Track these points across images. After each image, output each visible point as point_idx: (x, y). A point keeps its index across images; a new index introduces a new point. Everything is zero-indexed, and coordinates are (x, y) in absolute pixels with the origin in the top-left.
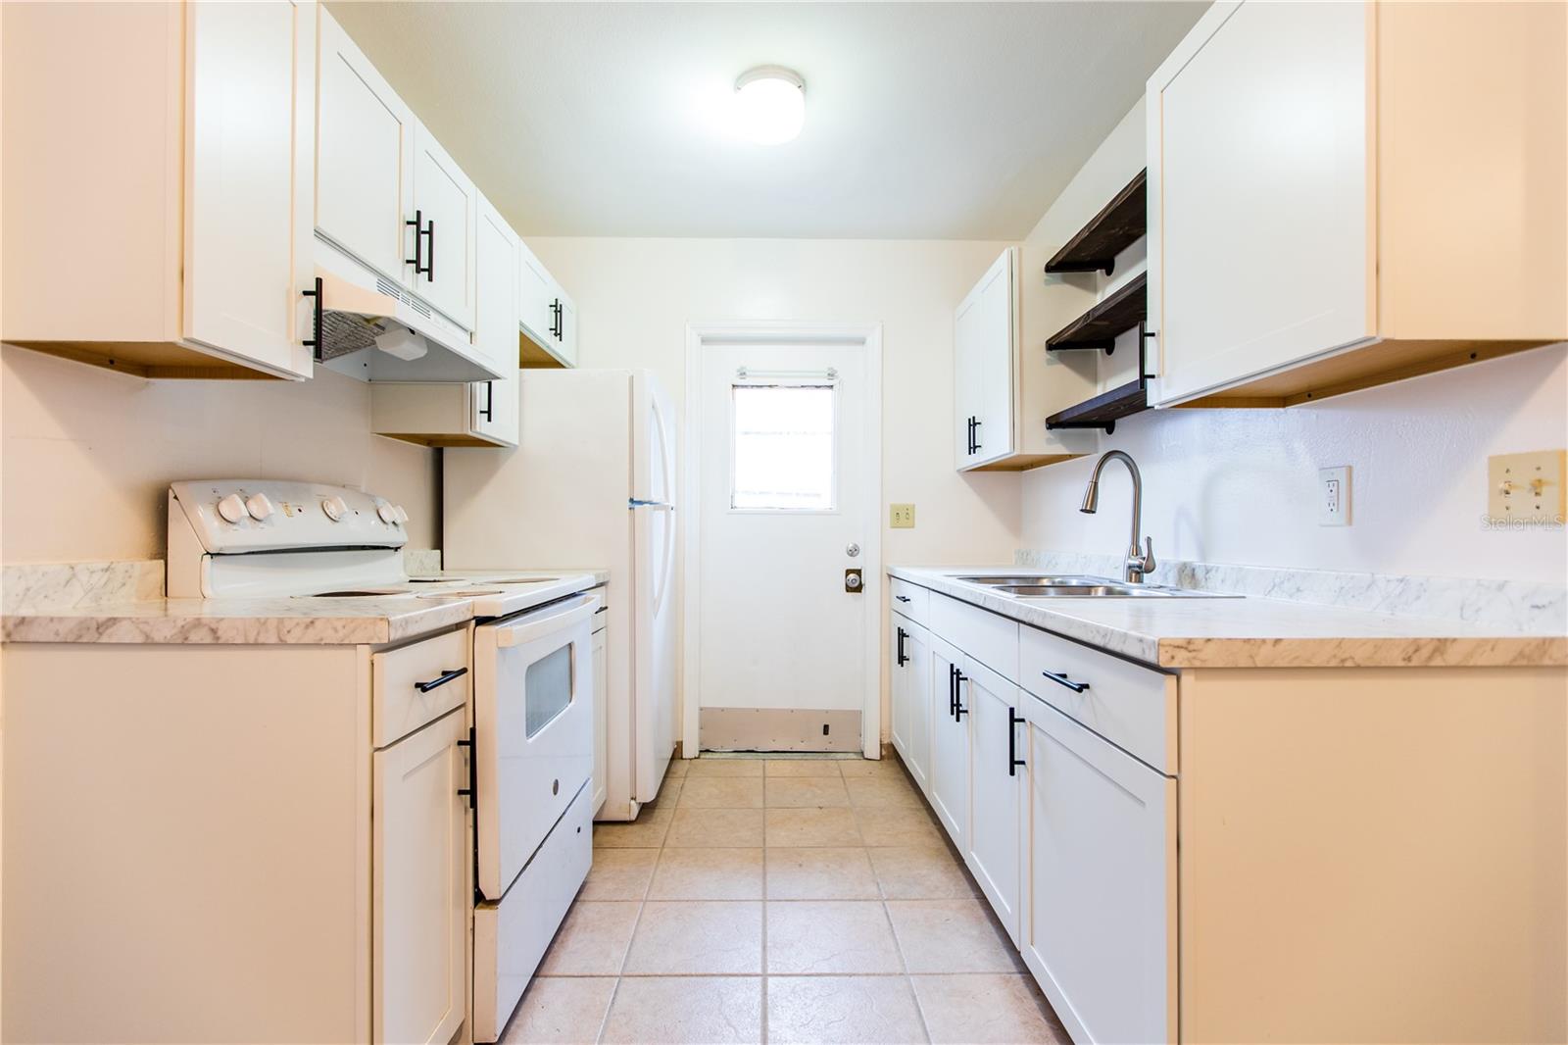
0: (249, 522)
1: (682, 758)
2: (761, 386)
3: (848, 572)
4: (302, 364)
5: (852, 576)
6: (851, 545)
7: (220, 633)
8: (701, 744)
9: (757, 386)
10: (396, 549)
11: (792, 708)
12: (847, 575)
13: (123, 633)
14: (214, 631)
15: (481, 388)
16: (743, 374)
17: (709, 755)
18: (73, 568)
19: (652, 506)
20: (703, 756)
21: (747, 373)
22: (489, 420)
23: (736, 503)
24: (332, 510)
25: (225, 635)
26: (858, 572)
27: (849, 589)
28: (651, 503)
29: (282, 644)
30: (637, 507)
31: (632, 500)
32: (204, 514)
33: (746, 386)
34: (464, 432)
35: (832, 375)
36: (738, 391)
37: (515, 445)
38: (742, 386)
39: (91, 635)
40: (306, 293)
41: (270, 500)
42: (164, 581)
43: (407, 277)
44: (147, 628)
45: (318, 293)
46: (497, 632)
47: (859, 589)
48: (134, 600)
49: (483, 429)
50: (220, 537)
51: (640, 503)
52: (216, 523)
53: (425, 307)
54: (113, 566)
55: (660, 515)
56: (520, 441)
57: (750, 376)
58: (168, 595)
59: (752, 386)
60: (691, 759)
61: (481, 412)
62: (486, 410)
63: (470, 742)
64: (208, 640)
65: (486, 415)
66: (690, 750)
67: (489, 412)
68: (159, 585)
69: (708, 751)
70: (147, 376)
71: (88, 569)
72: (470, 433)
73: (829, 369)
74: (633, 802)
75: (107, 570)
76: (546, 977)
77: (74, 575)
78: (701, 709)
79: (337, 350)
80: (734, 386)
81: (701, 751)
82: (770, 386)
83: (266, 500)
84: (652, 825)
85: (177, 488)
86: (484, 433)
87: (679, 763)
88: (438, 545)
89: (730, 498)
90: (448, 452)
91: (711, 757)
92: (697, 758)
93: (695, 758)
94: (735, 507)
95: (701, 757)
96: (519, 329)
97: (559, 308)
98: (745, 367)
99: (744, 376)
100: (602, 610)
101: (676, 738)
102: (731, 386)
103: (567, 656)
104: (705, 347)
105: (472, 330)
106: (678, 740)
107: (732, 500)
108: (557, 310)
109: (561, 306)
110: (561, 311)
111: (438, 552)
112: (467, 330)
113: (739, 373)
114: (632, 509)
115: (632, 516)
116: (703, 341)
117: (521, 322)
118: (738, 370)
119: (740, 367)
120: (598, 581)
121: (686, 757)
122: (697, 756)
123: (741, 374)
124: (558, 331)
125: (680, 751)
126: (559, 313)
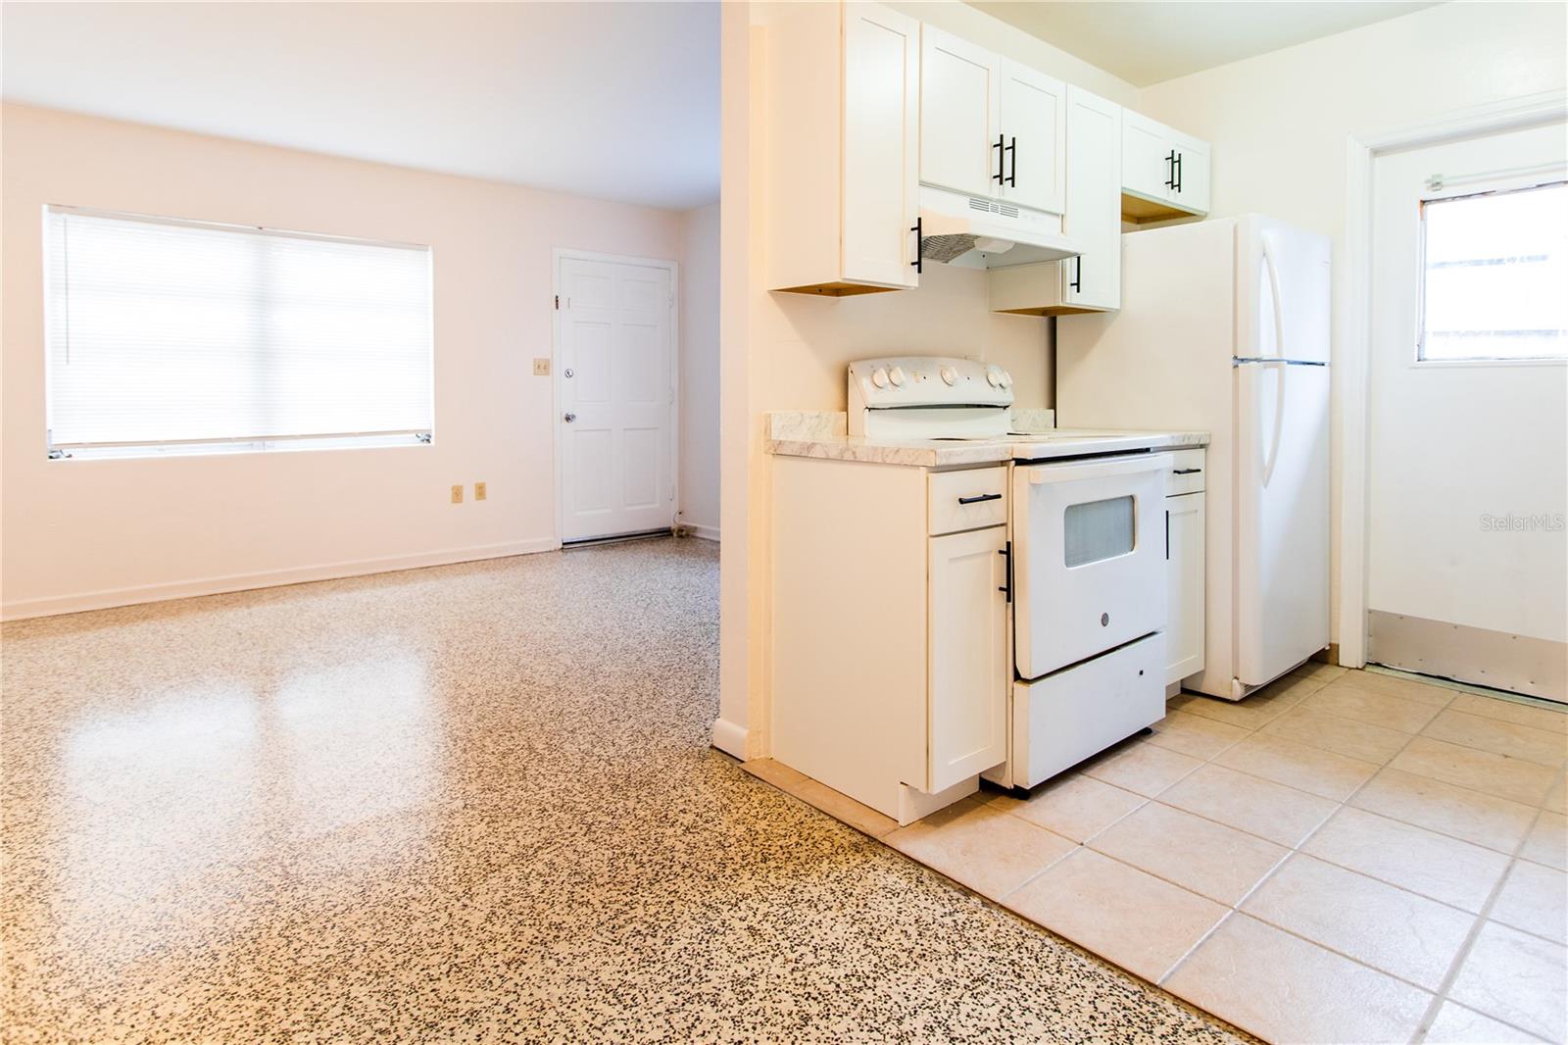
0: (890, 387)
1: (1338, 665)
2: (1469, 196)
4: (910, 278)
7: (857, 455)
8: (1369, 655)
9: (1462, 197)
10: (1005, 407)
11: (1514, 632)
13: (817, 452)
14: (854, 453)
15: (1070, 264)
16: (1436, 185)
17: (1379, 670)
18: (802, 415)
19: (1261, 364)
20: (1369, 669)
21: (1444, 183)
22: (1078, 291)
23: (1428, 353)
24: (948, 377)
25: (860, 456)
28: (1257, 360)
29: (884, 463)
30: (1241, 365)
31: (1236, 358)
32: (865, 382)
33: (1443, 200)
34: (1057, 305)
36: (1430, 208)
37: (1117, 310)
38: (1438, 200)
39: (803, 454)
40: (913, 229)
41: (904, 372)
42: (846, 425)
43: (994, 190)
44: (826, 449)
45: (919, 228)
46: (1029, 471)
48: (831, 435)
49: (1073, 299)
50: (874, 400)
51: (1246, 360)
52: (871, 388)
53: (1012, 208)
54: (821, 414)
55: (1272, 373)
56: (1121, 305)
57: (1449, 186)
58: (849, 434)
59: (1454, 198)
60: (1350, 669)
61: (1072, 285)
62: (1076, 282)
63: (1008, 552)
64: (852, 458)
65: (1076, 287)
66: (1351, 653)
67: (1078, 284)
68: (843, 427)
69: (1378, 665)
70: (838, 295)
71: (809, 416)
72: (1061, 305)
74: (1235, 681)
75: (818, 417)
76: (1090, 777)
77: (804, 419)
78: (1370, 612)
79: (955, 252)
80: (1423, 202)
81: (1368, 663)
82: (1483, 194)
83: (901, 372)
84: (1257, 712)
85: (853, 367)
86: (1074, 302)
87: (1326, 666)
88: (1053, 405)
89: (1416, 347)
90: (1060, 319)
91: (1384, 673)
92: (1361, 669)
93: (1357, 669)
94: (1425, 360)
95: (1367, 669)
96: (1123, 194)
97: (1176, 158)
98: (1439, 176)
99: (1438, 187)
100: (1189, 471)
101: (1330, 639)
102: (1419, 203)
103: (1126, 508)
104: (1378, 160)
105: (1063, 213)
106: (1333, 642)
107: (1419, 351)
108: (1174, 160)
109: (1180, 155)
110: (1179, 161)
111: (1053, 411)
112: (1057, 215)
113: (1430, 184)
114: (1236, 366)
115: (1236, 376)
116: (1376, 152)
117: (1123, 188)
118: (1427, 182)
119: (1430, 177)
120: (1186, 442)
121: (1341, 664)
122: (1360, 667)
123: (1433, 185)
124: (1176, 183)
125: (1336, 655)
126: (1176, 164)
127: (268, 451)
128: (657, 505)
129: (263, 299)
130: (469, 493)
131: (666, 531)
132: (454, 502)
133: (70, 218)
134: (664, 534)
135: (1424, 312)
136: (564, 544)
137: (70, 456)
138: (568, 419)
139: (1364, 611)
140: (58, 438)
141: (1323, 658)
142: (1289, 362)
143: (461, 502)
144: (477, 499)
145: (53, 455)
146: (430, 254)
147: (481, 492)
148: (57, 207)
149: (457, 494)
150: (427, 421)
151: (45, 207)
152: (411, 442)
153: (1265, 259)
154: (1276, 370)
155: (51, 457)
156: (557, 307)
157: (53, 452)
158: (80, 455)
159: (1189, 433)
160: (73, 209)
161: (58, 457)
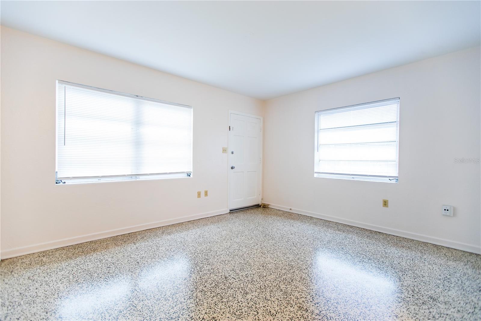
127: (137, 180)
128: (256, 197)
129: (138, 123)
130: (203, 194)
131: (258, 205)
132: (198, 197)
133: (67, 86)
134: (258, 206)
136: (230, 211)
137: (65, 183)
138: (232, 168)
140: (60, 175)
143: (200, 197)
144: (205, 196)
145: (58, 182)
146: (192, 109)
147: (206, 193)
148: (62, 81)
149: (199, 194)
150: (190, 169)
151: (57, 81)
152: (185, 176)
155: (57, 183)
156: (230, 130)
157: (57, 181)
158: (68, 182)
160: (68, 83)
161: (59, 183)
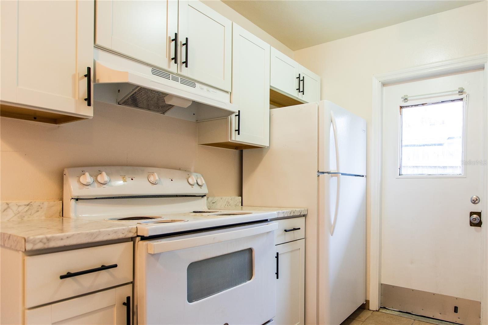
0: (96, 185)
1: (369, 310)
2: (417, 105)
3: (472, 214)
5: (475, 216)
6: (475, 197)
8: (381, 303)
9: (415, 105)
10: (203, 196)
12: (470, 216)
15: (234, 118)
16: (406, 100)
17: (384, 311)
18: (8, 204)
19: (330, 175)
21: (408, 99)
22: (239, 134)
23: (403, 172)
24: (152, 179)
26: (479, 214)
27: (472, 224)
28: (328, 173)
30: (321, 175)
31: (318, 171)
32: (72, 181)
33: (408, 106)
34: (228, 141)
35: (461, 92)
36: (404, 110)
37: (268, 147)
38: (406, 107)
40: (86, 76)
42: (62, 210)
45: (89, 75)
46: (147, 245)
47: (479, 224)
48: (43, 218)
49: (236, 138)
50: (78, 193)
51: (323, 173)
53: (191, 82)
54: (31, 203)
55: (335, 179)
56: (270, 145)
57: (410, 100)
58: (63, 216)
59: (412, 106)
60: (374, 311)
62: (237, 129)
63: (128, 304)
65: (238, 132)
66: (374, 305)
67: (239, 130)
68: (59, 212)
69: (385, 308)
70: (56, 124)
71: (17, 205)
72: (230, 141)
73: (459, 88)
75: (28, 205)
77: (8, 207)
78: (382, 284)
80: (401, 107)
81: (381, 307)
82: (423, 104)
85: (66, 171)
86: (237, 140)
87: (365, 310)
88: (241, 195)
89: (399, 169)
90: (245, 152)
91: (387, 312)
92: (378, 311)
93: (376, 311)
94: (402, 175)
95: (380, 311)
96: (270, 90)
97: (301, 79)
98: (407, 96)
99: (406, 101)
100: (294, 229)
101: (366, 298)
102: (399, 108)
103: (247, 256)
104: (385, 88)
105: (231, 92)
106: (367, 299)
107: (400, 171)
108: (300, 80)
109: (303, 77)
110: (303, 80)
111: (240, 197)
112: (227, 92)
113: (403, 99)
114: (319, 176)
115: (318, 180)
116: (384, 84)
117: (270, 86)
118: (402, 98)
119: (403, 96)
120: (292, 215)
121: (370, 309)
122: (377, 310)
123: (404, 100)
124: (301, 90)
125: (368, 306)
126: (301, 82)
135: (402, 155)
139: (379, 284)
141: (364, 307)
142: (342, 174)
153: (332, 124)
154: (337, 177)
159: (294, 209)
